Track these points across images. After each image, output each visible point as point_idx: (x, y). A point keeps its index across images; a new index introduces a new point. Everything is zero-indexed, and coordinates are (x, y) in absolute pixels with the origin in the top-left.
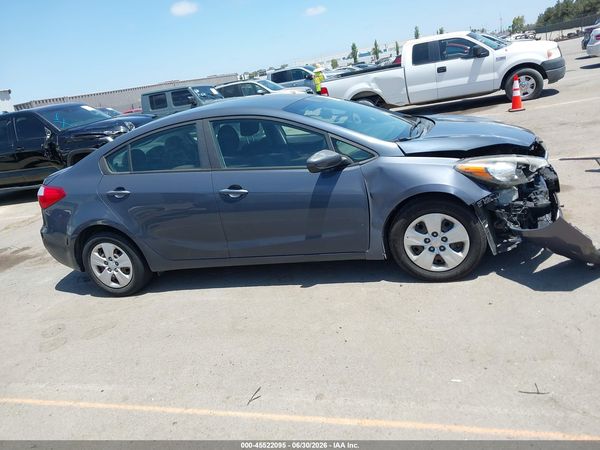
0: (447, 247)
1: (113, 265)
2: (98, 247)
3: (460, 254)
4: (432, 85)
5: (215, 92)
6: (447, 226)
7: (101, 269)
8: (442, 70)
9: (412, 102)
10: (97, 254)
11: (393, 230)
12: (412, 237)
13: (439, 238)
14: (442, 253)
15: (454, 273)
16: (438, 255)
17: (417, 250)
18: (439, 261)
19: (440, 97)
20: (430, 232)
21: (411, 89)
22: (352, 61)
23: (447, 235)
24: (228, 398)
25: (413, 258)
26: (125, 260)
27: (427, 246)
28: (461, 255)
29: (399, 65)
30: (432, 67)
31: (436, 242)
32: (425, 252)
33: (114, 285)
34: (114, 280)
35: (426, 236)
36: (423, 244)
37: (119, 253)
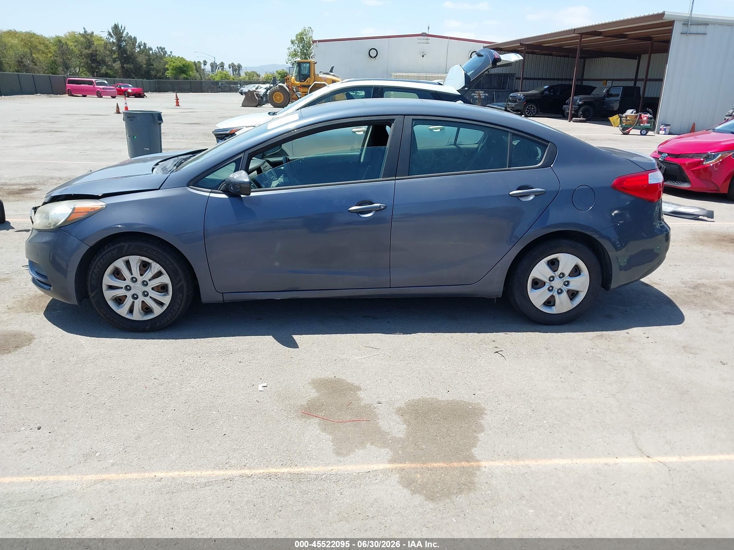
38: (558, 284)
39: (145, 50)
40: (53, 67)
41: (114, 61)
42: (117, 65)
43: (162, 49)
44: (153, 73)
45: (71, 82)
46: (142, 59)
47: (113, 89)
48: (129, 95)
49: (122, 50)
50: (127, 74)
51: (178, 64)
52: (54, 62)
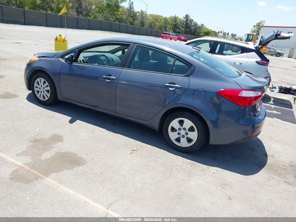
38: (183, 132)
39: (196, 24)
40: (161, 28)
41: (183, 27)
42: (183, 29)
43: (203, 25)
44: (196, 33)
45: (163, 33)
46: (193, 28)
47: (176, 37)
48: (182, 40)
49: (187, 23)
50: (186, 33)
51: (206, 31)
52: (162, 26)
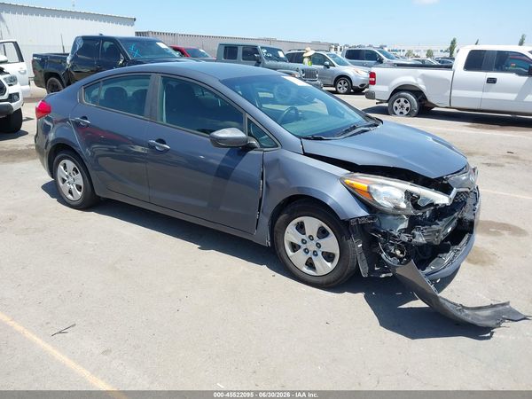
0: (320, 253)
1: (72, 180)
2: (63, 162)
3: (329, 264)
4: (478, 94)
5: (281, 55)
6: (323, 233)
7: (64, 181)
8: (492, 81)
9: (452, 106)
10: (62, 168)
11: (278, 222)
12: (291, 234)
13: (314, 243)
14: (313, 257)
15: (320, 280)
16: (310, 258)
17: (295, 247)
18: (310, 264)
19: (483, 107)
20: (307, 235)
21: (455, 93)
22: (448, 55)
23: (321, 241)
24: (47, 323)
25: (290, 253)
26: (79, 178)
27: (304, 247)
28: (330, 266)
29: (450, 67)
30: (482, 76)
31: (312, 246)
32: (300, 252)
33: (70, 196)
34: (70, 192)
35: (304, 237)
36: (300, 244)
37: (77, 172)
